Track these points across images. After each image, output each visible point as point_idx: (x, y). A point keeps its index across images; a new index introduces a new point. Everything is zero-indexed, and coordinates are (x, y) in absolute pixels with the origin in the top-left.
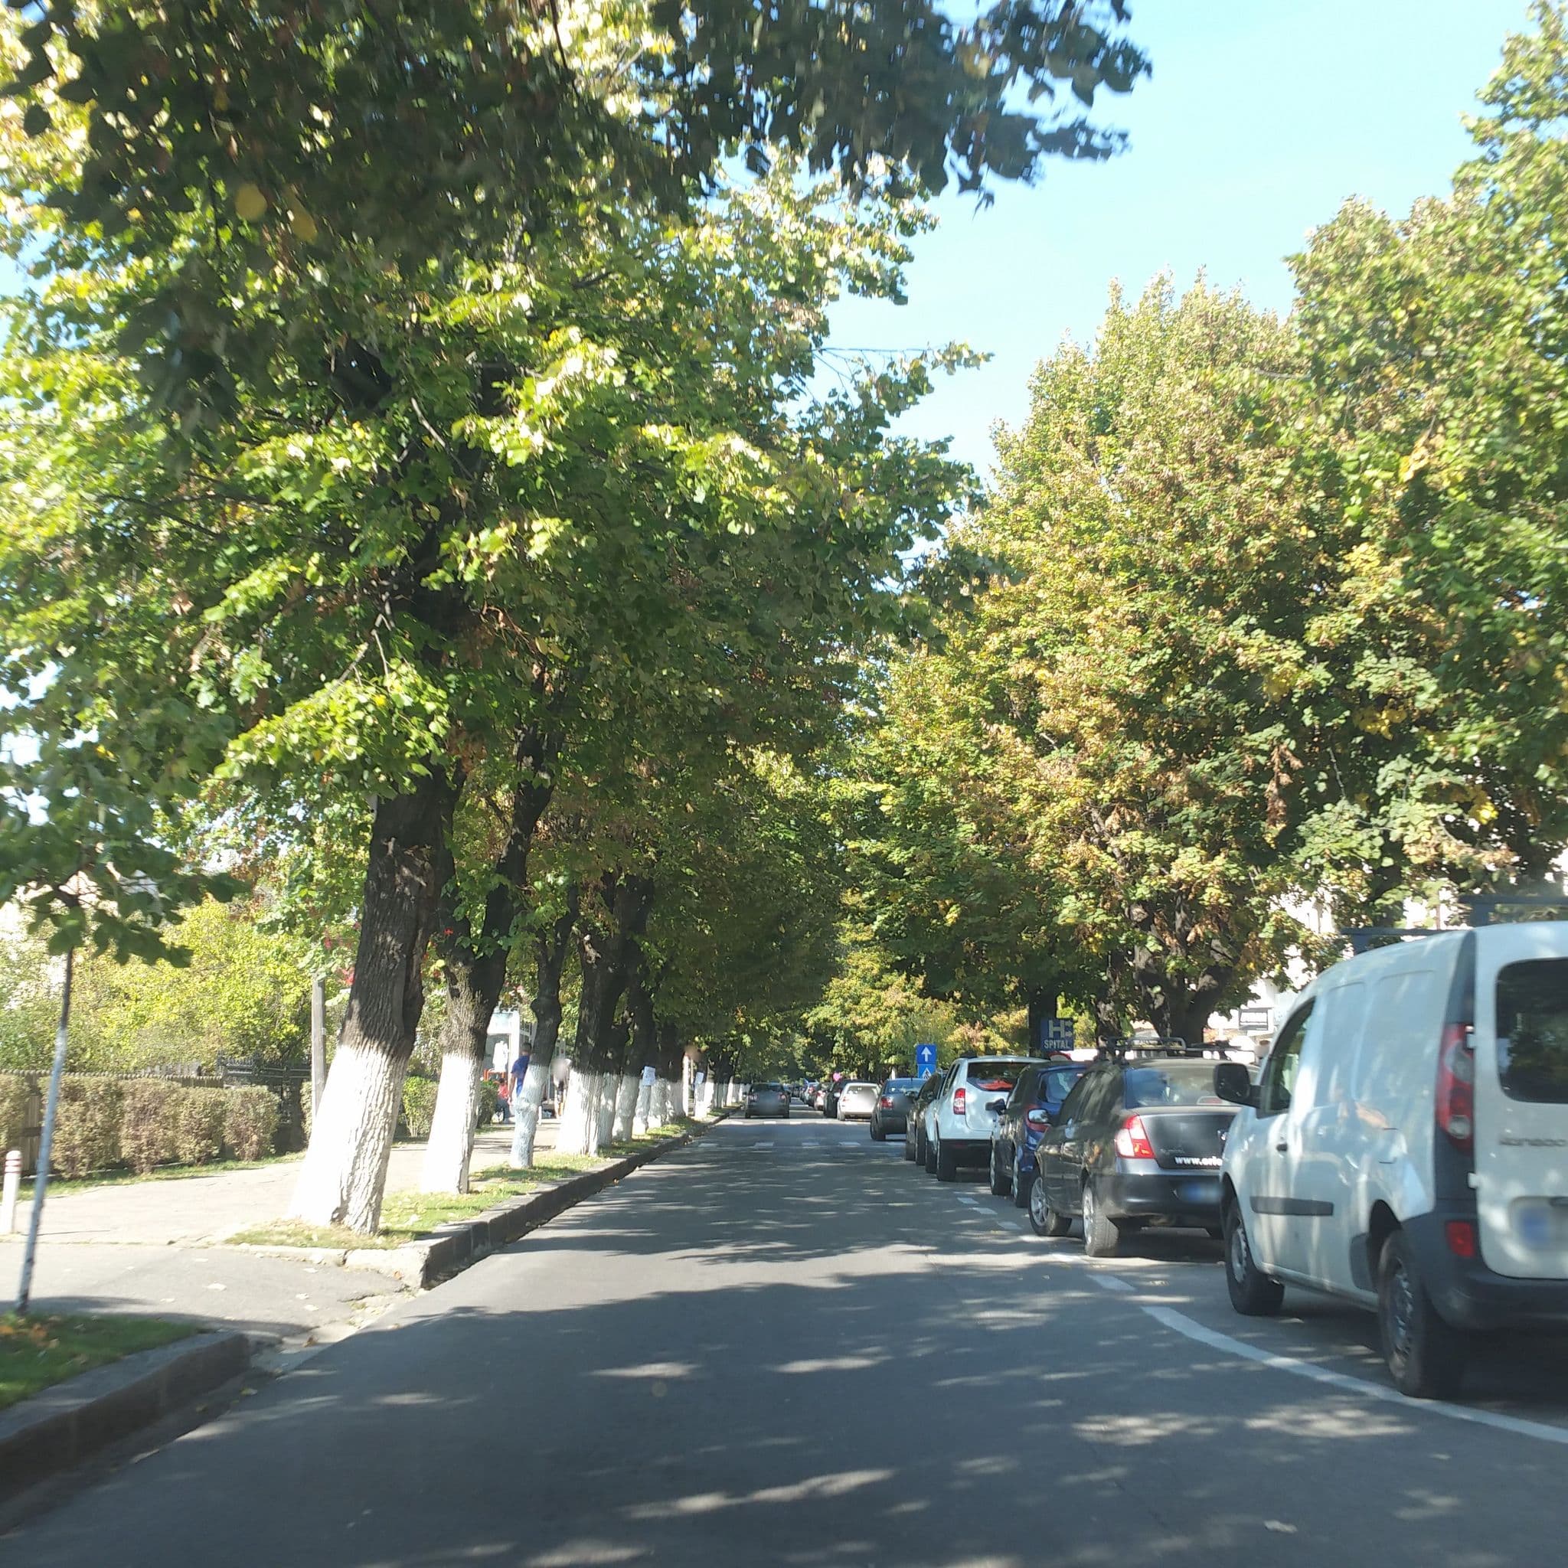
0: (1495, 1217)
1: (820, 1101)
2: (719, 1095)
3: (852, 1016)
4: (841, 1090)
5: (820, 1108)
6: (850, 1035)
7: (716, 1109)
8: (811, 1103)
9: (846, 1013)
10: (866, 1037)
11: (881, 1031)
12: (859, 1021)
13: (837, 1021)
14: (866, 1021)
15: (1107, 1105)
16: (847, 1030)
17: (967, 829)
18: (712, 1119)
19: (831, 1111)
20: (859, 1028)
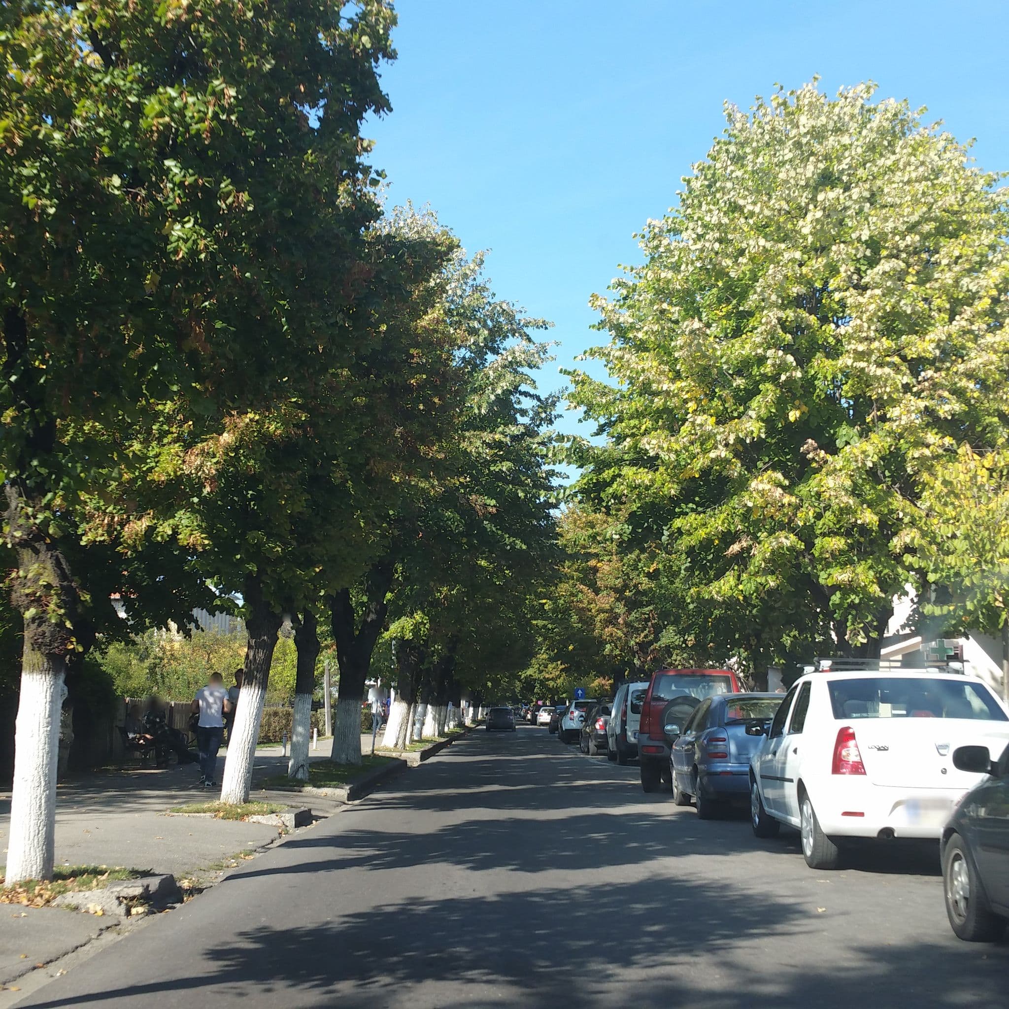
0: (629, 734)
1: (529, 716)
2: (475, 714)
3: (544, 673)
4: (538, 711)
5: (529, 720)
6: (543, 683)
7: (474, 720)
8: (524, 717)
9: (541, 672)
10: (551, 684)
11: (558, 681)
12: (547, 676)
13: (536, 676)
14: (551, 676)
15: (595, 716)
16: (541, 681)
17: (575, 618)
18: (473, 726)
19: (534, 721)
20: (548, 679)
